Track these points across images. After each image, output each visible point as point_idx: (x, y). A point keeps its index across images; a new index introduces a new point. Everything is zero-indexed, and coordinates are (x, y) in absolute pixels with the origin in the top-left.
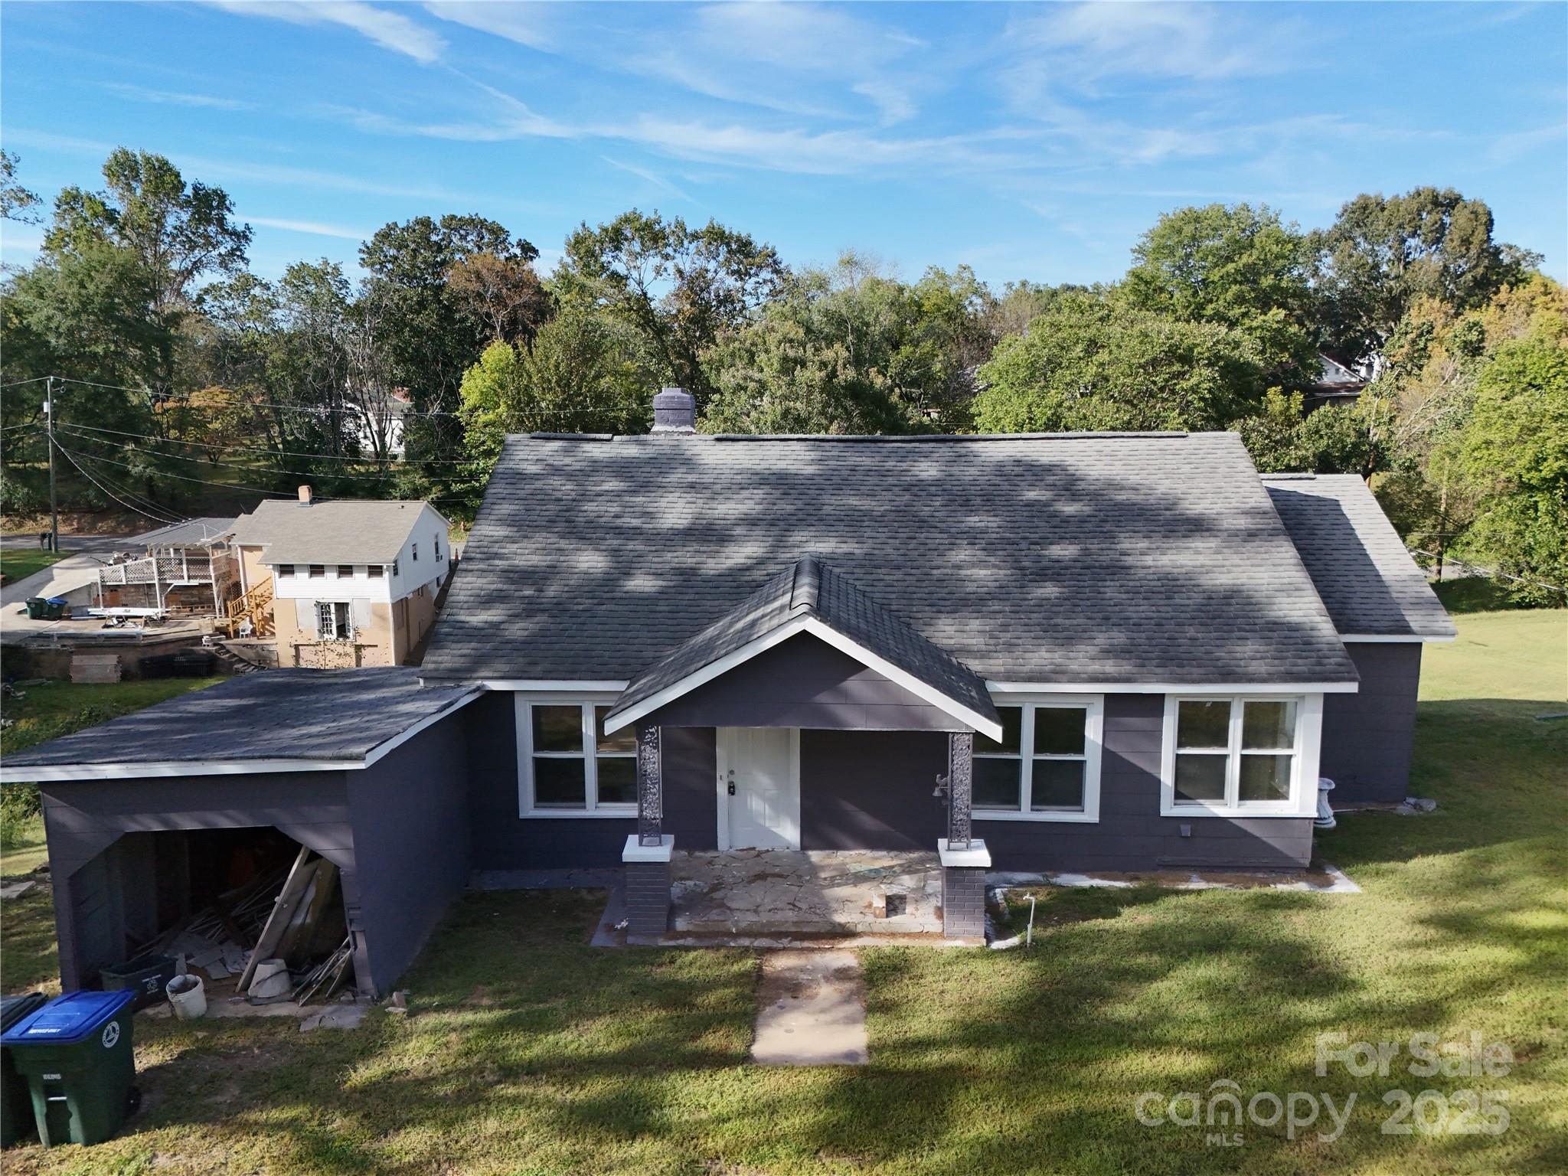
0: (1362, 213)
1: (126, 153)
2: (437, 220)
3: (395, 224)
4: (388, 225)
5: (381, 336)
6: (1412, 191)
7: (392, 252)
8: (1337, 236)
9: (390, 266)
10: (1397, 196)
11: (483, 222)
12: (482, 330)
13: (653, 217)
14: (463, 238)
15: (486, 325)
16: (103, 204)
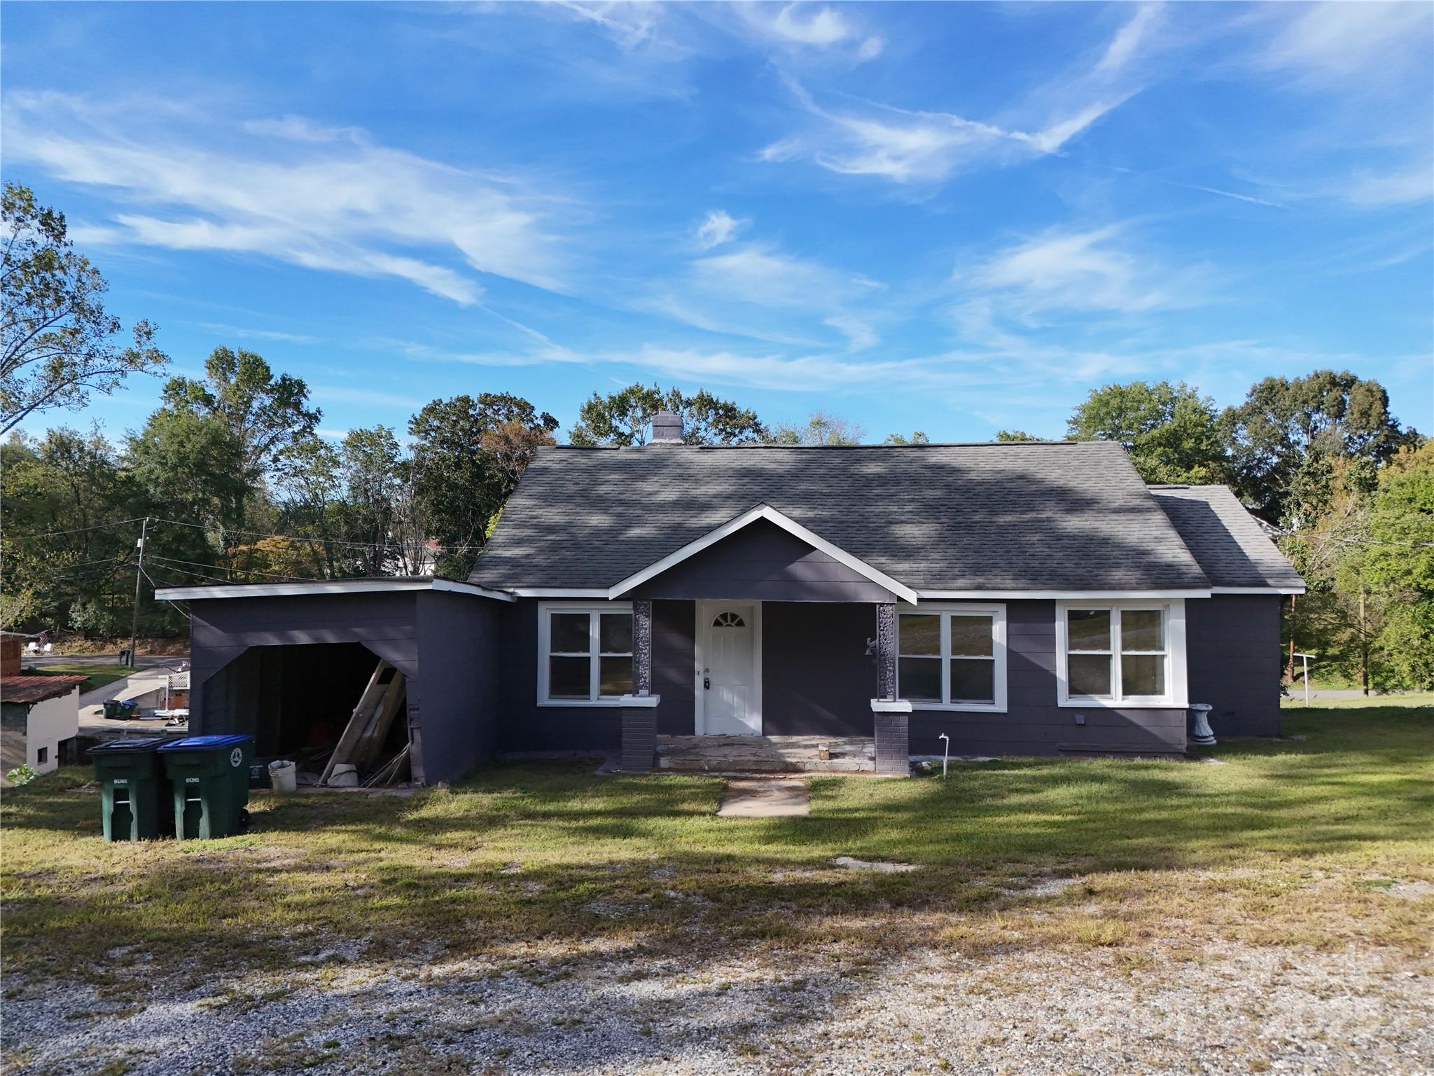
0: (1269, 392)
1: (224, 350)
2: (474, 397)
3: (440, 401)
4: (434, 402)
5: (421, 490)
6: (1312, 374)
7: (436, 423)
8: (1249, 411)
9: (433, 434)
10: (1298, 379)
11: (513, 400)
12: (508, 485)
13: (654, 388)
14: (496, 412)
15: (511, 481)
16: (203, 390)
